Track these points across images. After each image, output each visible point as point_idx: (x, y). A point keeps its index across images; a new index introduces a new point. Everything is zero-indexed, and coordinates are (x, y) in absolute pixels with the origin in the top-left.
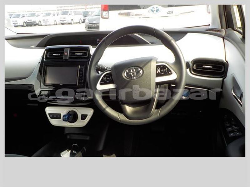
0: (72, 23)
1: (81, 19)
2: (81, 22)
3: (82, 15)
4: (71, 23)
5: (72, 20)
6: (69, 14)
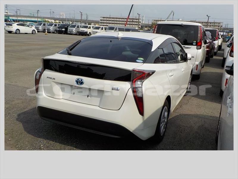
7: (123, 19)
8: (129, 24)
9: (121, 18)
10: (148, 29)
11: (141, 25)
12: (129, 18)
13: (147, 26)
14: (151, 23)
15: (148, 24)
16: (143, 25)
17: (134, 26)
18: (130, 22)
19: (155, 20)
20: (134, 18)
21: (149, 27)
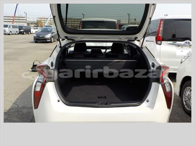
0: (11, 34)
1: (17, 32)
2: (17, 34)
3: (18, 29)
4: (9, 34)
5: (11, 31)
6: (8, 27)
7: (9, 17)
8: (16, 22)
9: (6, 17)
10: (34, 26)
11: (27, 22)
12: (15, 16)
13: (33, 23)
14: (36, 21)
15: (34, 21)
16: (29, 22)
17: (20, 23)
18: (16, 19)
19: (39, 18)
20: (20, 16)
21: (35, 24)
